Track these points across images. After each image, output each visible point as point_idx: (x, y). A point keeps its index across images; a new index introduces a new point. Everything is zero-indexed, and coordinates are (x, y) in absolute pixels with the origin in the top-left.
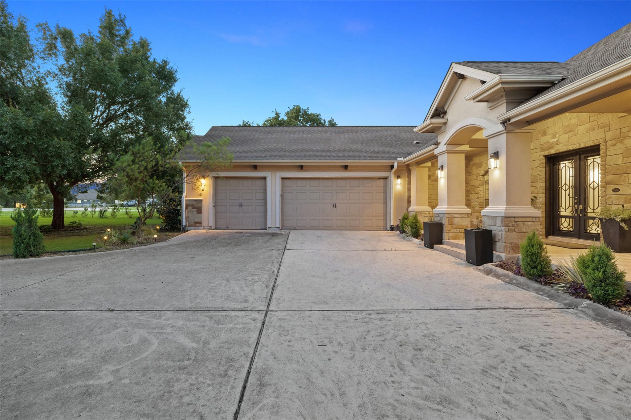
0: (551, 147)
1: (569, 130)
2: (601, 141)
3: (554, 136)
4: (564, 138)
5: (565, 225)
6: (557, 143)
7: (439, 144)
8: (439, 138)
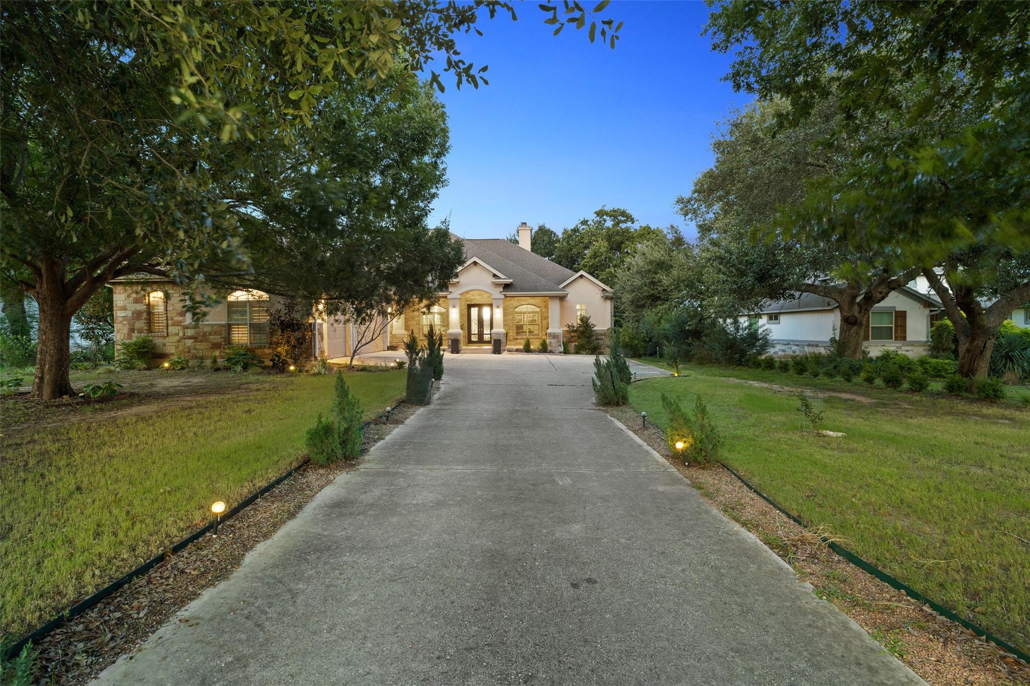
0: (471, 302)
3: (473, 297)
4: (477, 299)
5: (475, 338)
6: (475, 300)
7: (451, 292)
8: (450, 290)
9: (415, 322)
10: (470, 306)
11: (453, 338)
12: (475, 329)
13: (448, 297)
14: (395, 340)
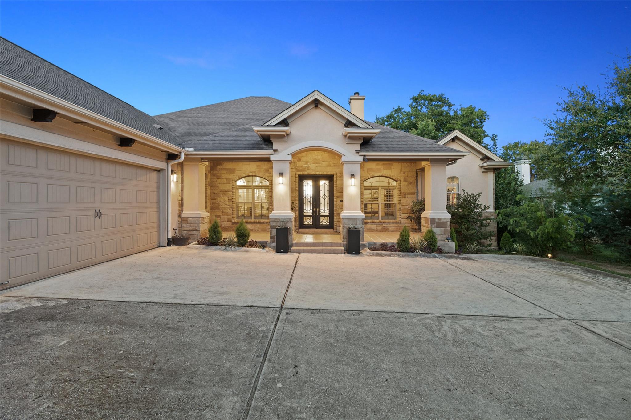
0: (304, 170)
1: (316, 162)
2: (335, 174)
3: (307, 163)
4: (313, 166)
5: (308, 221)
6: (308, 168)
7: (276, 151)
8: (275, 146)
9: (226, 199)
10: (302, 178)
11: (279, 224)
12: (308, 209)
13: (272, 158)
14: (186, 227)
